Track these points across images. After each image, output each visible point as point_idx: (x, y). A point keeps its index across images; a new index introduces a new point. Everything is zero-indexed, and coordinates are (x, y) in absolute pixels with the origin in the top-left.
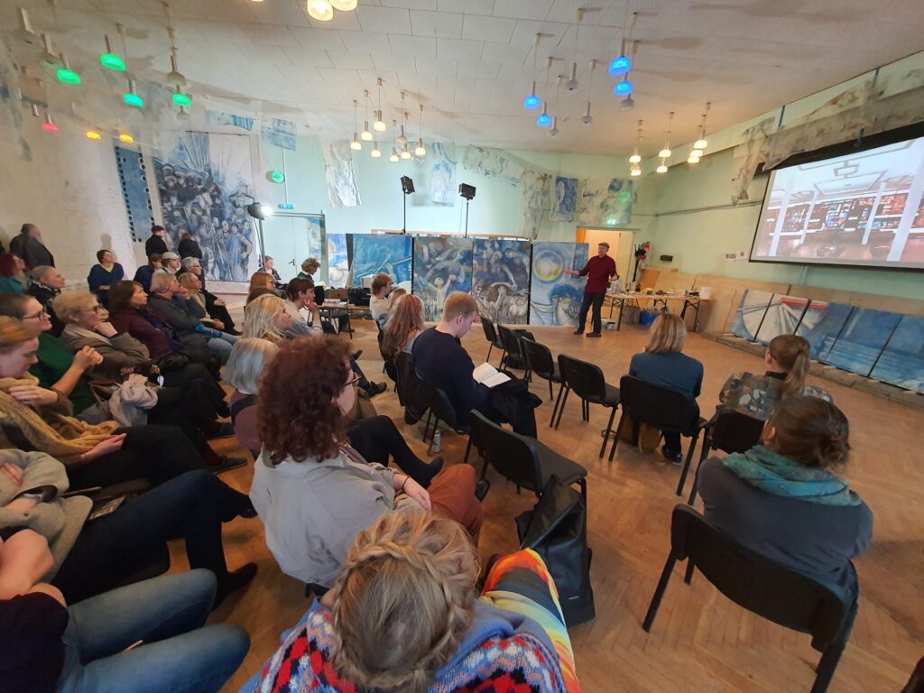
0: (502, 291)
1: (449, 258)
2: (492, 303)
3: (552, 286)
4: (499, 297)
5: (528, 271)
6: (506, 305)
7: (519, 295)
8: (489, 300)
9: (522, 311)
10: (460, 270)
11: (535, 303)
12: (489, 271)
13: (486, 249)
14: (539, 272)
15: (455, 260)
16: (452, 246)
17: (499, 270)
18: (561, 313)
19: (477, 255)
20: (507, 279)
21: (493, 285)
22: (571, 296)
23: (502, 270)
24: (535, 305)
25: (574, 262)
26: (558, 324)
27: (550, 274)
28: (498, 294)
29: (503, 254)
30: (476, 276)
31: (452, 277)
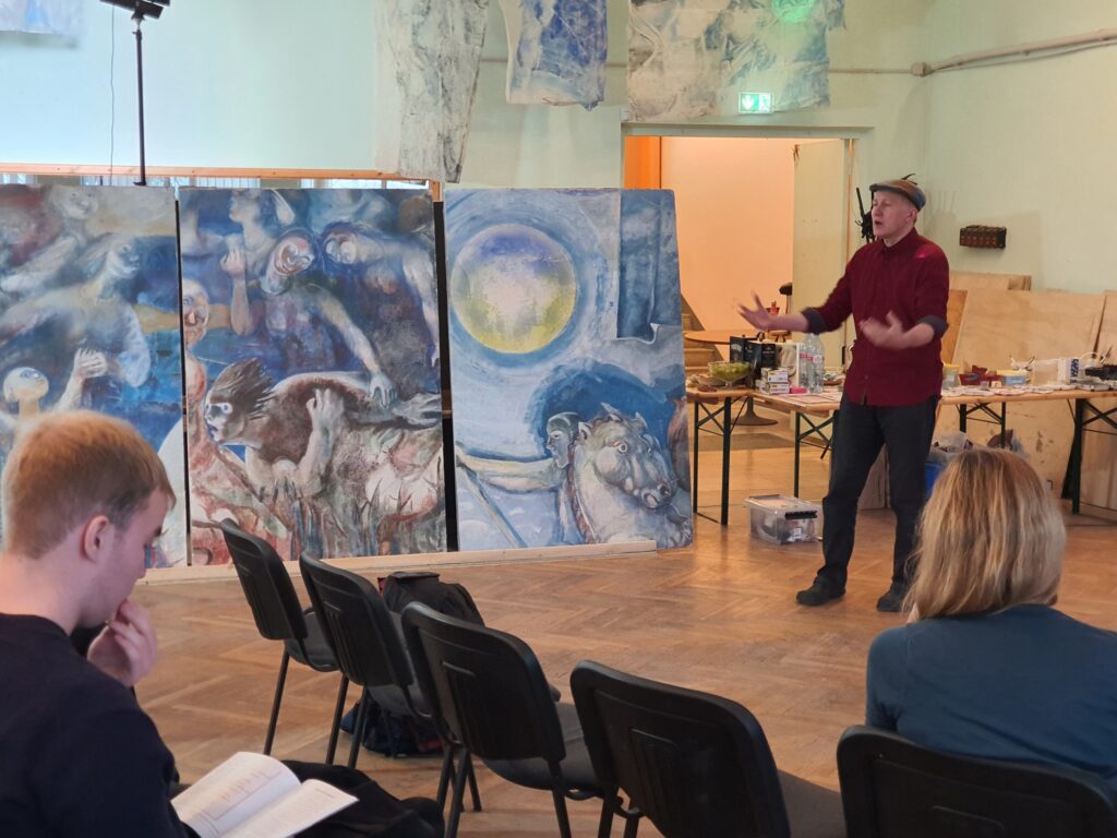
0: (323, 409)
2: (283, 466)
3: (537, 378)
4: (315, 437)
5: (431, 314)
6: (346, 470)
7: (401, 423)
8: (269, 455)
9: (423, 490)
11: (476, 454)
12: (260, 330)
13: (238, 228)
14: (478, 317)
15: (98, 285)
16: (80, 224)
17: (303, 318)
19: (196, 258)
20: (343, 357)
21: (282, 387)
23: (317, 320)
25: (623, 269)
27: (526, 324)
28: (306, 426)
29: (318, 247)
30: (201, 350)
31: (90, 362)
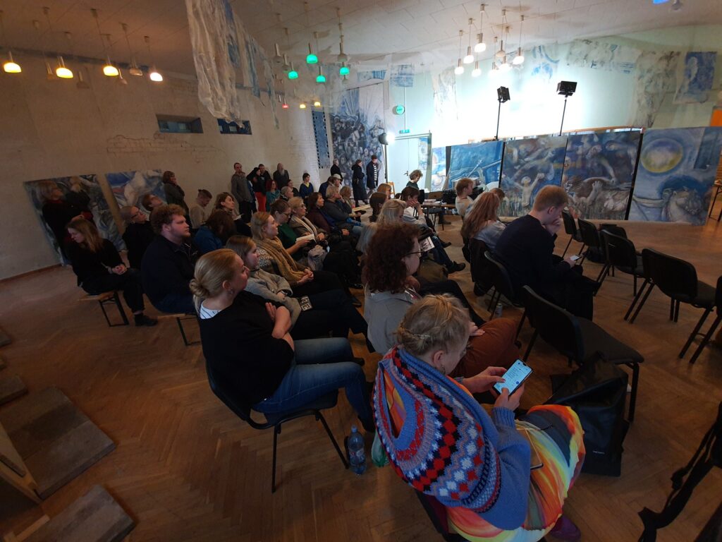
0: (596, 185)
1: (539, 157)
2: (583, 198)
3: (664, 179)
4: (593, 192)
5: (633, 163)
6: (600, 200)
7: (618, 189)
8: (579, 196)
9: (621, 205)
10: (549, 168)
11: (639, 197)
12: (583, 167)
13: (583, 144)
14: (648, 163)
15: (546, 158)
16: (543, 146)
17: (596, 164)
18: (673, 207)
19: (570, 151)
20: (605, 173)
21: (586, 180)
22: (690, 189)
23: (599, 165)
24: (637, 199)
25: (700, 150)
26: (667, 219)
27: (663, 165)
28: (591, 189)
29: (603, 147)
30: (567, 172)
31: (541, 175)
